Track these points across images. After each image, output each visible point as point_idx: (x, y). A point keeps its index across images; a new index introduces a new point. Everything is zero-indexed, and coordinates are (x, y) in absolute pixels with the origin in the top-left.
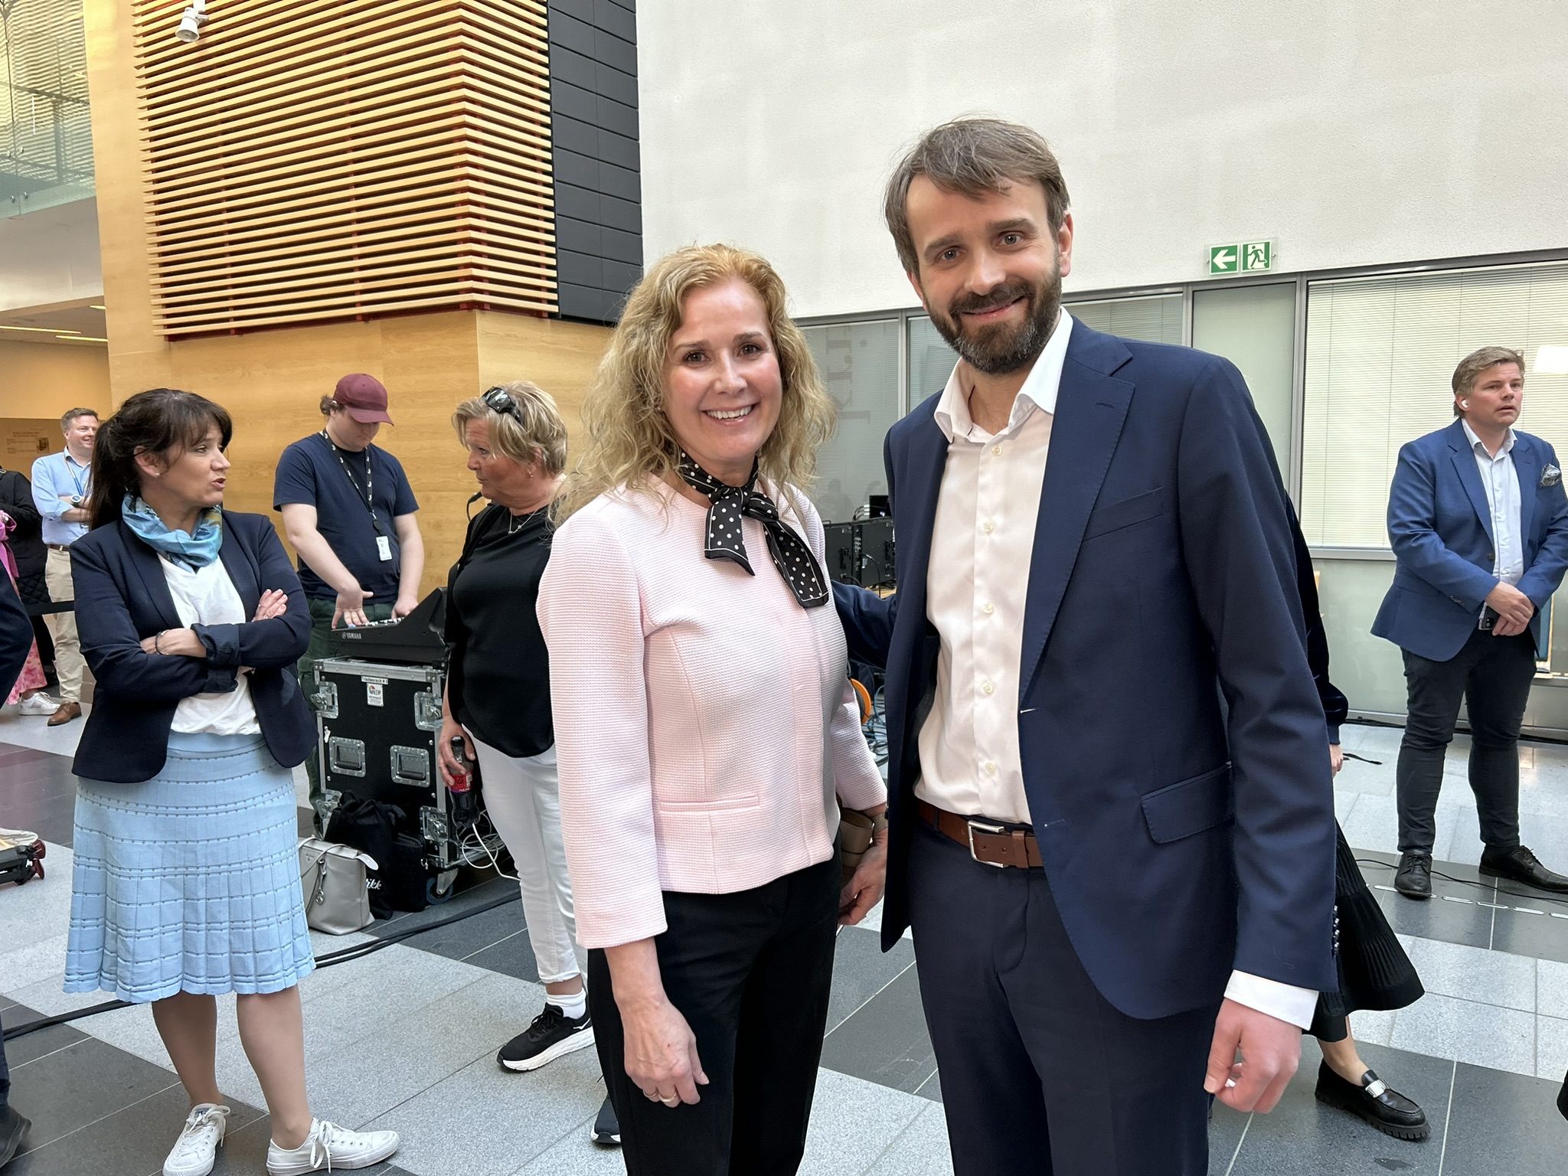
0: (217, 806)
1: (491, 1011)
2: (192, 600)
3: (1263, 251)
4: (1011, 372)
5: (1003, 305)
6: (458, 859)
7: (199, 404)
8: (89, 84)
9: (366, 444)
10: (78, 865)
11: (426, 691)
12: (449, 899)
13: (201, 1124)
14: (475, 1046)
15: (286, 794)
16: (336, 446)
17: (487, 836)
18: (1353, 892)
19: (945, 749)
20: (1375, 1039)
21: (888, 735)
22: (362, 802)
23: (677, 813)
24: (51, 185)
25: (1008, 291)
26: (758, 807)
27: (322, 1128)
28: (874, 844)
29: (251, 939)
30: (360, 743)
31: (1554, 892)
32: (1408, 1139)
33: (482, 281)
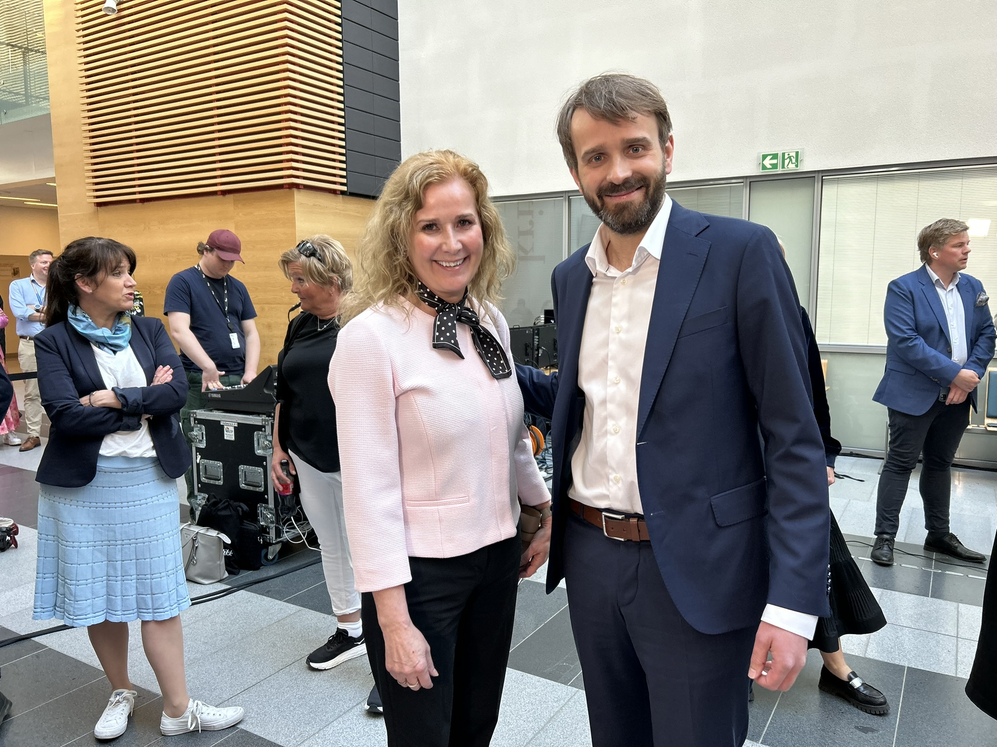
0: (128, 502)
1: (303, 632)
2: (113, 372)
3: (795, 157)
4: (634, 233)
5: (630, 191)
6: (282, 537)
7: (115, 245)
8: (46, 41)
9: (224, 275)
10: (41, 539)
11: (262, 431)
12: (276, 562)
13: (118, 702)
14: (292, 654)
15: (173, 495)
16: (205, 275)
17: (300, 523)
18: (844, 560)
19: (588, 467)
20: (856, 652)
21: (554, 461)
22: (221, 501)
23: (417, 508)
24: (21, 105)
25: (634, 183)
26: (468, 503)
27: (195, 704)
28: (542, 527)
29: (150, 586)
30: (219, 463)
31: (969, 562)
32: (876, 714)
33: (298, 170)
